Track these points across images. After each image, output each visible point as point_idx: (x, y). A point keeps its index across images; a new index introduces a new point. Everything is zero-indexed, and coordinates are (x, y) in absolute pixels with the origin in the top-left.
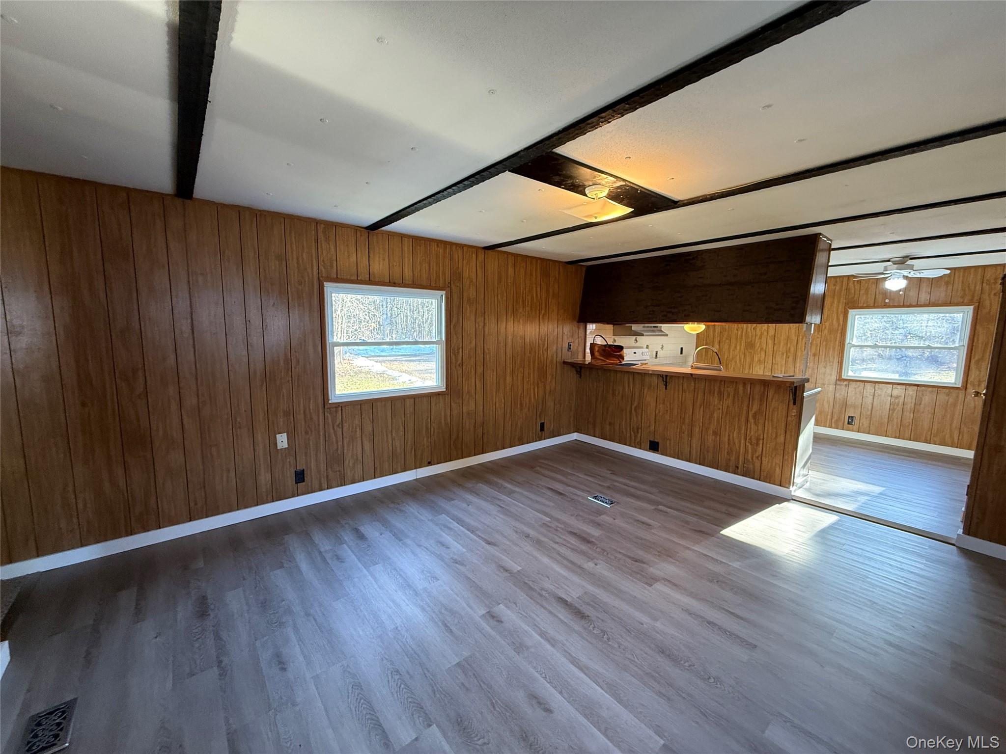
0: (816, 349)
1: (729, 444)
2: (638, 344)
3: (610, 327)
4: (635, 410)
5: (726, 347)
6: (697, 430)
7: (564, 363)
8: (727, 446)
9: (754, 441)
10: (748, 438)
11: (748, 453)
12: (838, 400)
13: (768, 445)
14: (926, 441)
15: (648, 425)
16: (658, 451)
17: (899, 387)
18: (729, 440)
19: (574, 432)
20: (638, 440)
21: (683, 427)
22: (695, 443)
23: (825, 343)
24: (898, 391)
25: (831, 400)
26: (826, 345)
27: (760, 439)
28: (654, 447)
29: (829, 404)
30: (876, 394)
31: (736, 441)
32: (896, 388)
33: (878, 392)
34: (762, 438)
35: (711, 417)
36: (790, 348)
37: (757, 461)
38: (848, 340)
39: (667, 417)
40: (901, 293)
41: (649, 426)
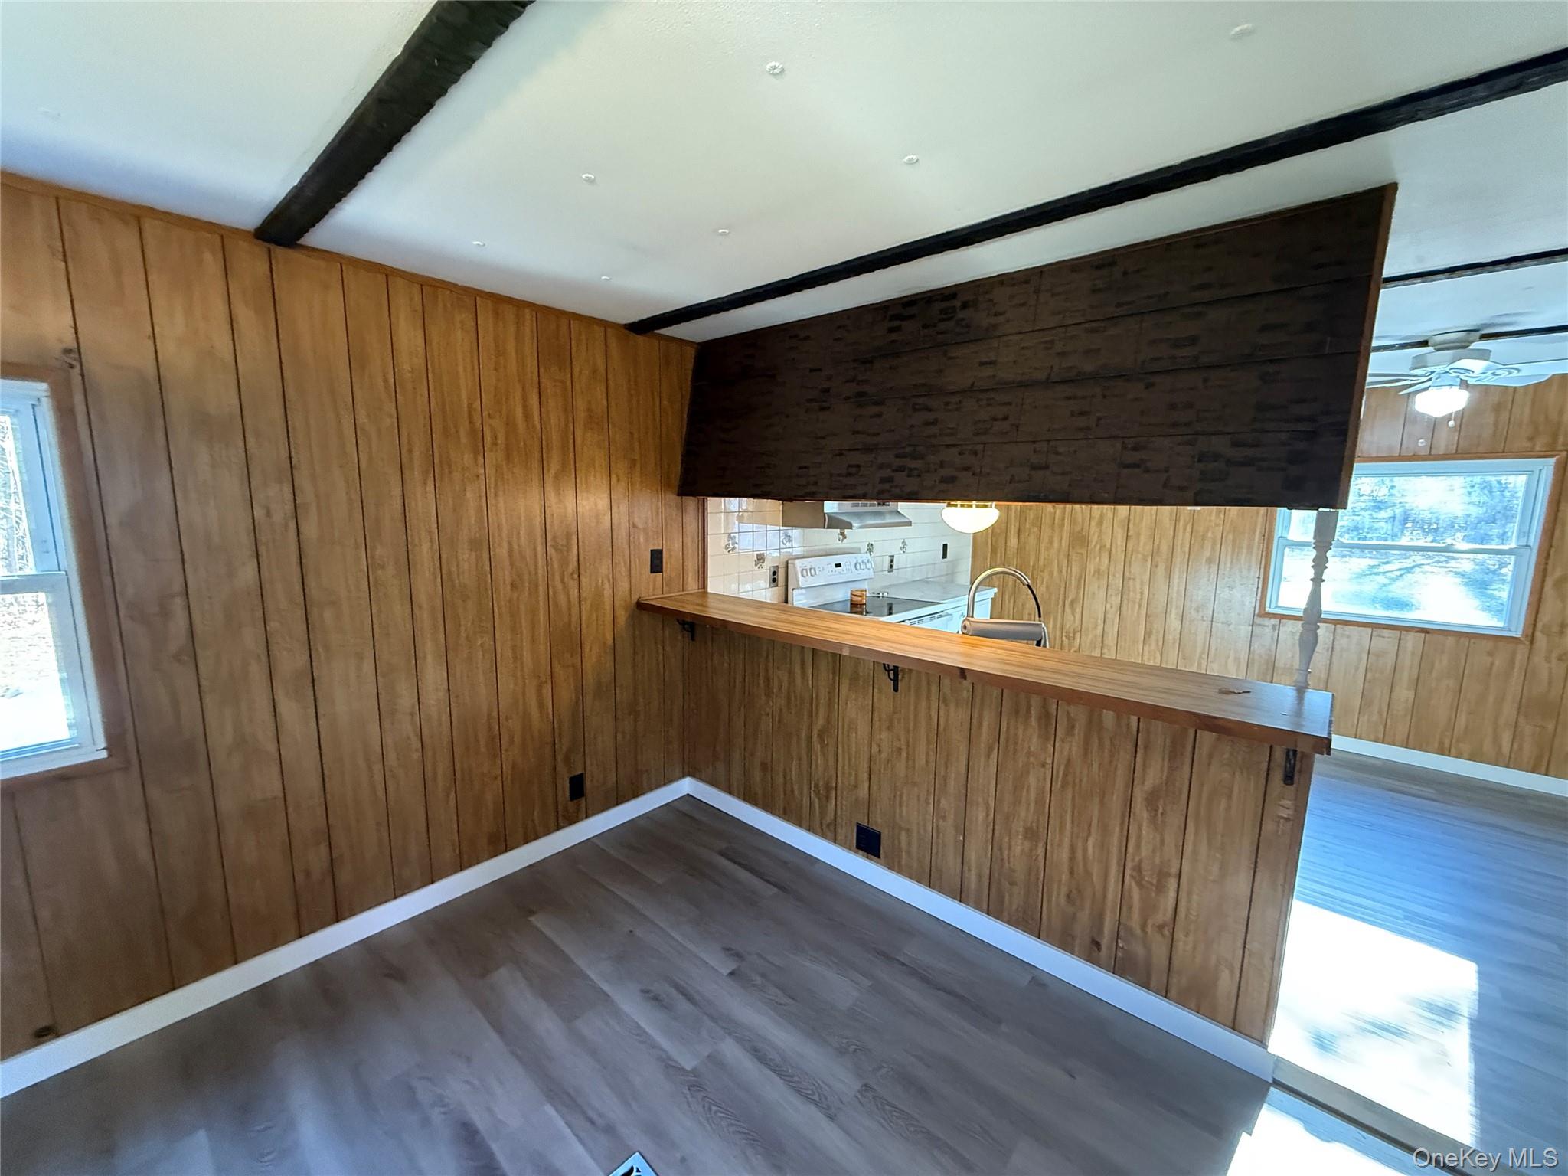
0: (1213, 549)
1: (1072, 873)
2: (846, 544)
3: (772, 506)
4: (820, 736)
5: (1032, 540)
6: (981, 816)
7: (641, 606)
8: (1065, 877)
9: (1149, 877)
10: (1129, 865)
11: (1130, 907)
12: (1256, 657)
13: (1195, 897)
14: (1442, 751)
15: (853, 782)
16: (878, 856)
17: (1386, 633)
18: (1072, 858)
19: (684, 776)
20: (830, 817)
21: (943, 801)
22: (977, 852)
23: (1231, 537)
24: (1386, 642)
25: (1244, 656)
26: (1234, 541)
27: (1169, 875)
28: (868, 843)
29: (1239, 663)
30: (1337, 648)
31: (1096, 870)
32: (1379, 636)
33: (1341, 642)
34: (1174, 870)
35: (1019, 786)
36: (1159, 546)
37: (1158, 937)
38: (1278, 533)
39: (901, 768)
40: (1451, 423)
41: (856, 786)
